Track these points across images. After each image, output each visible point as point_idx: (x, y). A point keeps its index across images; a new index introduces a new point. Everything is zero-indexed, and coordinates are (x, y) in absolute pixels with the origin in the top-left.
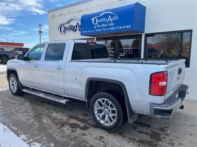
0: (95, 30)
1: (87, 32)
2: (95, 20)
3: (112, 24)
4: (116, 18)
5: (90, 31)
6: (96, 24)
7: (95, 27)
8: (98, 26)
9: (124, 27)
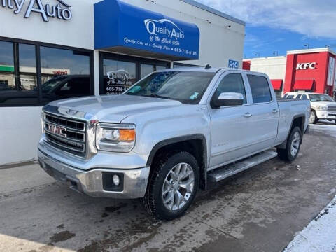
0: (152, 43)
1: (134, 42)
2: (151, 25)
3: (177, 43)
4: (181, 36)
5: (142, 43)
6: (153, 33)
7: (151, 38)
8: (157, 39)
9: (190, 53)
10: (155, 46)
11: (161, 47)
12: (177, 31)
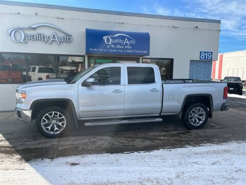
1: (96, 50)
2: (108, 39)
3: (129, 47)
4: (133, 42)
5: (102, 50)
6: (110, 43)
7: (108, 47)
8: (113, 46)
9: (141, 52)
10: (111, 51)
11: (116, 51)
12: (129, 39)
